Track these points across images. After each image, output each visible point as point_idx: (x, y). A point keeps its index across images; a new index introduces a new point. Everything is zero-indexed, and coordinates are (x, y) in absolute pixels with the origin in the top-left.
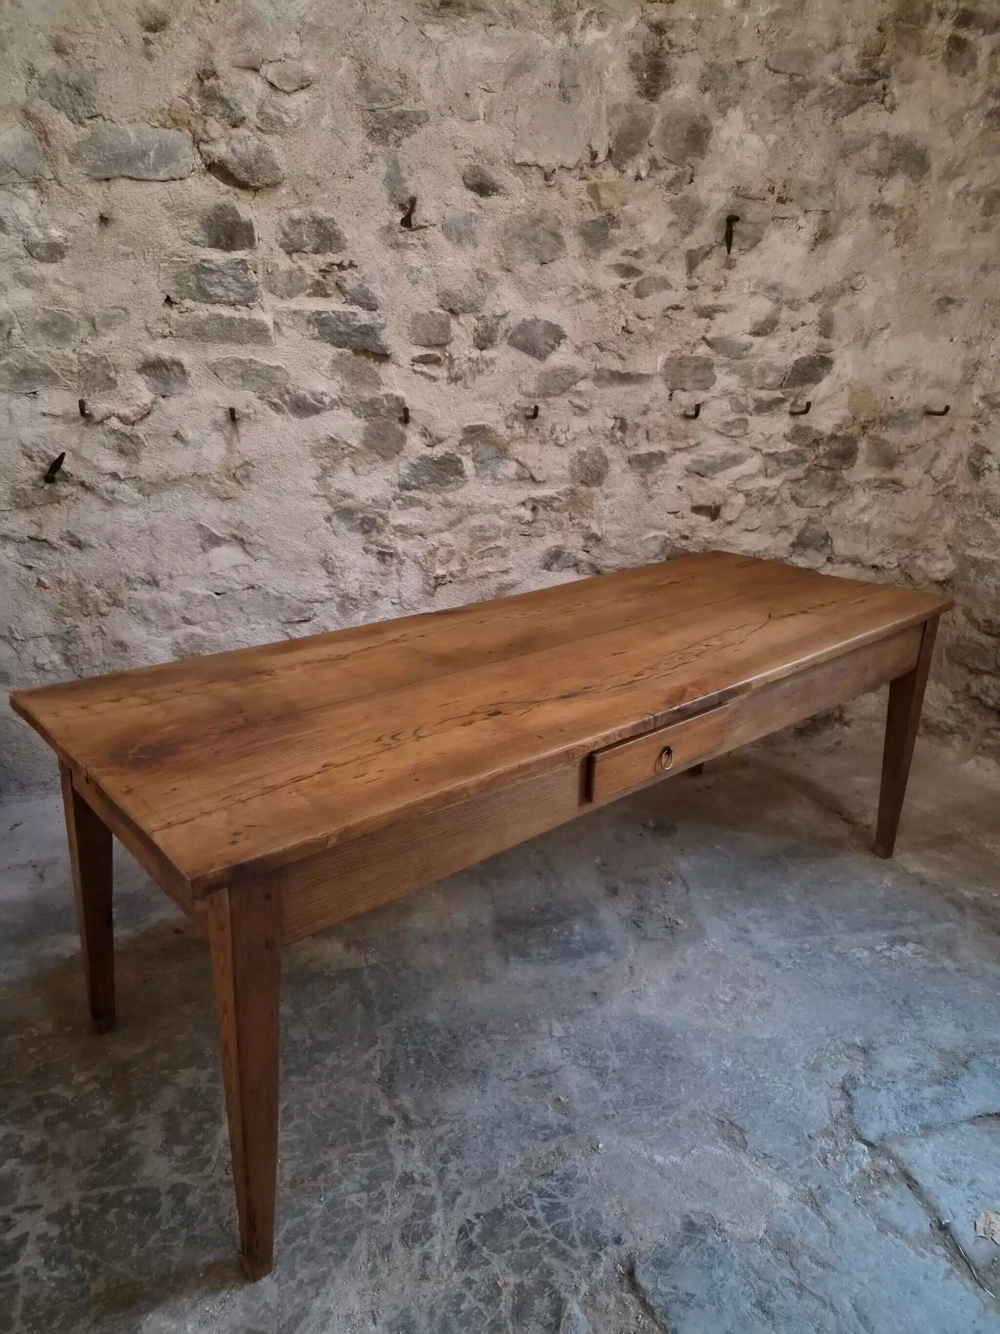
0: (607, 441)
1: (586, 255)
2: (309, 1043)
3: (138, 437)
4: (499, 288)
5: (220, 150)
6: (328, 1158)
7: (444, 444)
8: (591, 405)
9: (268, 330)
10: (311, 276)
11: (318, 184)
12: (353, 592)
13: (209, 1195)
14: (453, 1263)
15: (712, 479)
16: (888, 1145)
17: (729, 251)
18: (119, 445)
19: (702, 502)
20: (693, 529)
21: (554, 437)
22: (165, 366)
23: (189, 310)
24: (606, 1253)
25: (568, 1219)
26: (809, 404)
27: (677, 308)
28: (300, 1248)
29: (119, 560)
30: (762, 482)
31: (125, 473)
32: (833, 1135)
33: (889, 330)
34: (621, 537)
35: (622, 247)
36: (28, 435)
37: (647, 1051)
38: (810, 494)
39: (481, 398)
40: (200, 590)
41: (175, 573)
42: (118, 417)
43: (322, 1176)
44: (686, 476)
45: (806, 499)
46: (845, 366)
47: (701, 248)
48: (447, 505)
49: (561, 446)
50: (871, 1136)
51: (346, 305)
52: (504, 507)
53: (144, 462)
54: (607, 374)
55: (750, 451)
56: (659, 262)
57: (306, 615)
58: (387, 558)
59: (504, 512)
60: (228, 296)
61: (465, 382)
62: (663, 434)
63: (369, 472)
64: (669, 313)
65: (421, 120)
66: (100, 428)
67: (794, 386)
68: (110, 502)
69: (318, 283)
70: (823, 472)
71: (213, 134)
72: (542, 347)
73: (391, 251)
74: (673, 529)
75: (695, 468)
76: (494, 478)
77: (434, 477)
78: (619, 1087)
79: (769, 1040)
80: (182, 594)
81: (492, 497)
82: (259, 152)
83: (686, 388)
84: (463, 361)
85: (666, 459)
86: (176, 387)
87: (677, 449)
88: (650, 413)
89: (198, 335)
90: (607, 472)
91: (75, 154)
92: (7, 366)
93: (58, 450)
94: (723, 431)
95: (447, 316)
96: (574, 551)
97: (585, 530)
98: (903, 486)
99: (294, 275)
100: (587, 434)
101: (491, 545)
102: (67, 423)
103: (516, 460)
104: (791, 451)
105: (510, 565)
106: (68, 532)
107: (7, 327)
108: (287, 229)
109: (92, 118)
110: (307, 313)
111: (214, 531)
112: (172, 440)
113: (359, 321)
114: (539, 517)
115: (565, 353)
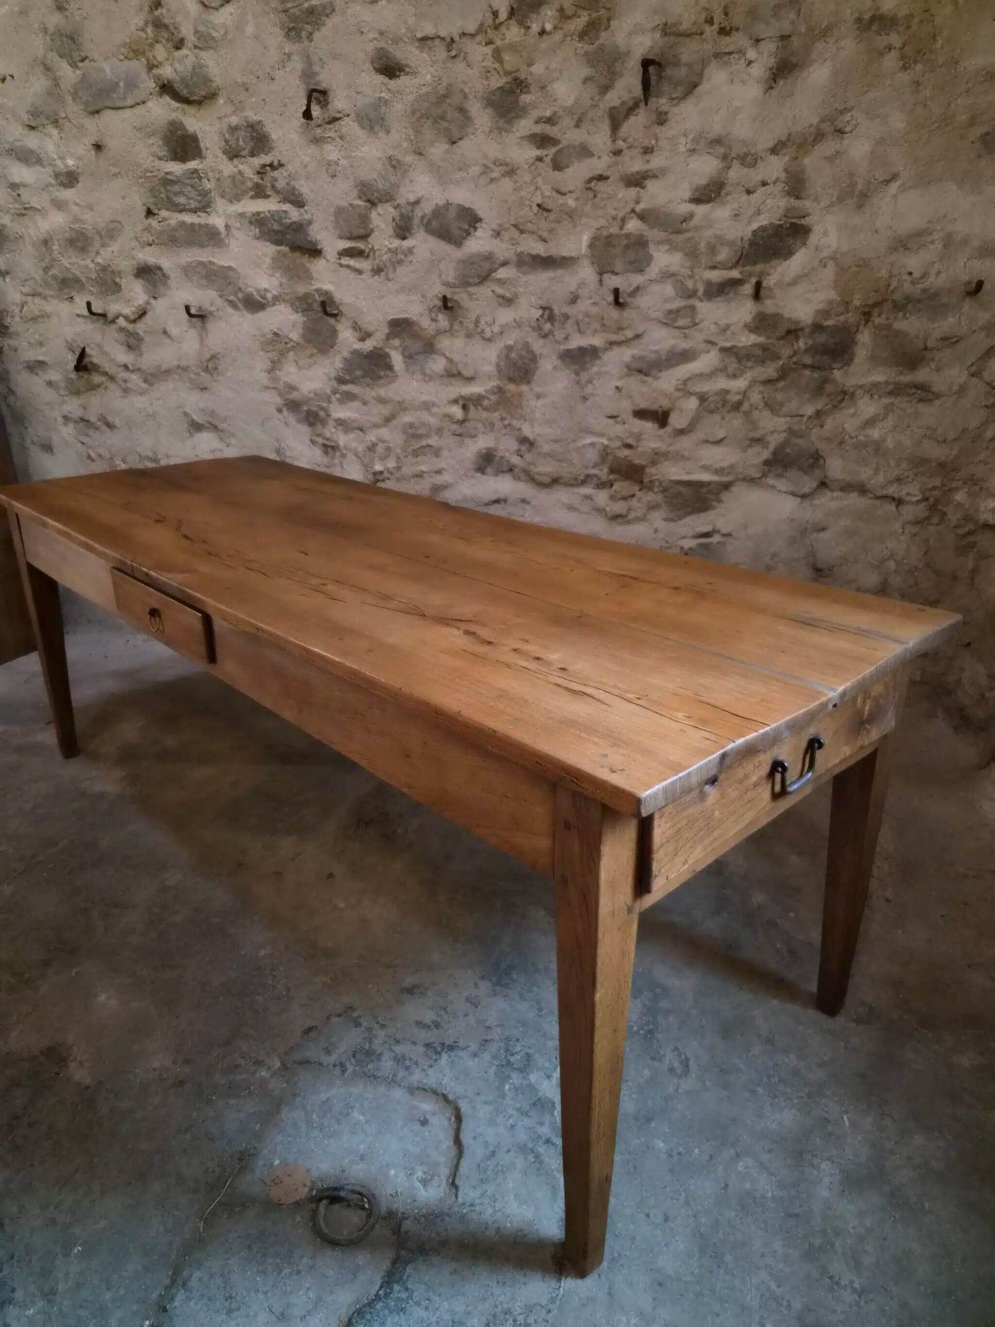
0: (535, 334)
1: (498, 128)
3: (139, 334)
4: (412, 174)
5: (167, 72)
7: (372, 338)
8: (516, 295)
9: (219, 233)
10: (250, 179)
11: (247, 90)
15: (656, 378)
18: (127, 341)
19: (643, 405)
20: (638, 437)
21: (479, 330)
22: (152, 271)
23: (164, 219)
27: (601, 178)
29: (136, 441)
30: (722, 383)
31: (133, 365)
33: (898, 183)
34: (556, 441)
35: (535, 114)
36: (69, 333)
38: (790, 400)
39: (403, 289)
41: (171, 454)
42: (124, 316)
44: (627, 375)
45: (782, 404)
46: (826, 233)
47: (623, 103)
48: (381, 401)
49: (489, 340)
51: (281, 205)
52: (434, 404)
53: (145, 356)
54: (528, 259)
55: (702, 346)
56: (577, 126)
58: (331, 451)
59: (435, 410)
60: (189, 204)
61: (387, 274)
62: (597, 325)
63: (310, 367)
64: (592, 184)
65: (327, 12)
66: (114, 326)
67: (755, 263)
68: (126, 390)
69: (257, 186)
70: (807, 372)
71: (161, 59)
72: (457, 232)
73: (313, 147)
74: (612, 436)
75: (635, 365)
76: (423, 373)
77: (366, 371)
81: (422, 393)
82: (194, 68)
83: (616, 271)
84: (383, 252)
85: (600, 354)
86: (161, 289)
87: (612, 343)
88: (579, 301)
89: (172, 241)
90: (536, 368)
91: (75, 95)
92: (54, 277)
93: (88, 345)
94: (664, 321)
95: (366, 207)
96: (507, 455)
97: (517, 432)
98: (933, 393)
99: (237, 180)
100: (514, 327)
101: (424, 443)
102: (93, 322)
103: (444, 355)
104: (753, 346)
105: (443, 465)
106: (102, 414)
107: (50, 244)
108: (227, 136)
109: (83, 60)
110: (248, 215)
111: (195, 417)
112: (162, 336)
113: (290, 219)
114: (470, 416)
115: (482, 238)
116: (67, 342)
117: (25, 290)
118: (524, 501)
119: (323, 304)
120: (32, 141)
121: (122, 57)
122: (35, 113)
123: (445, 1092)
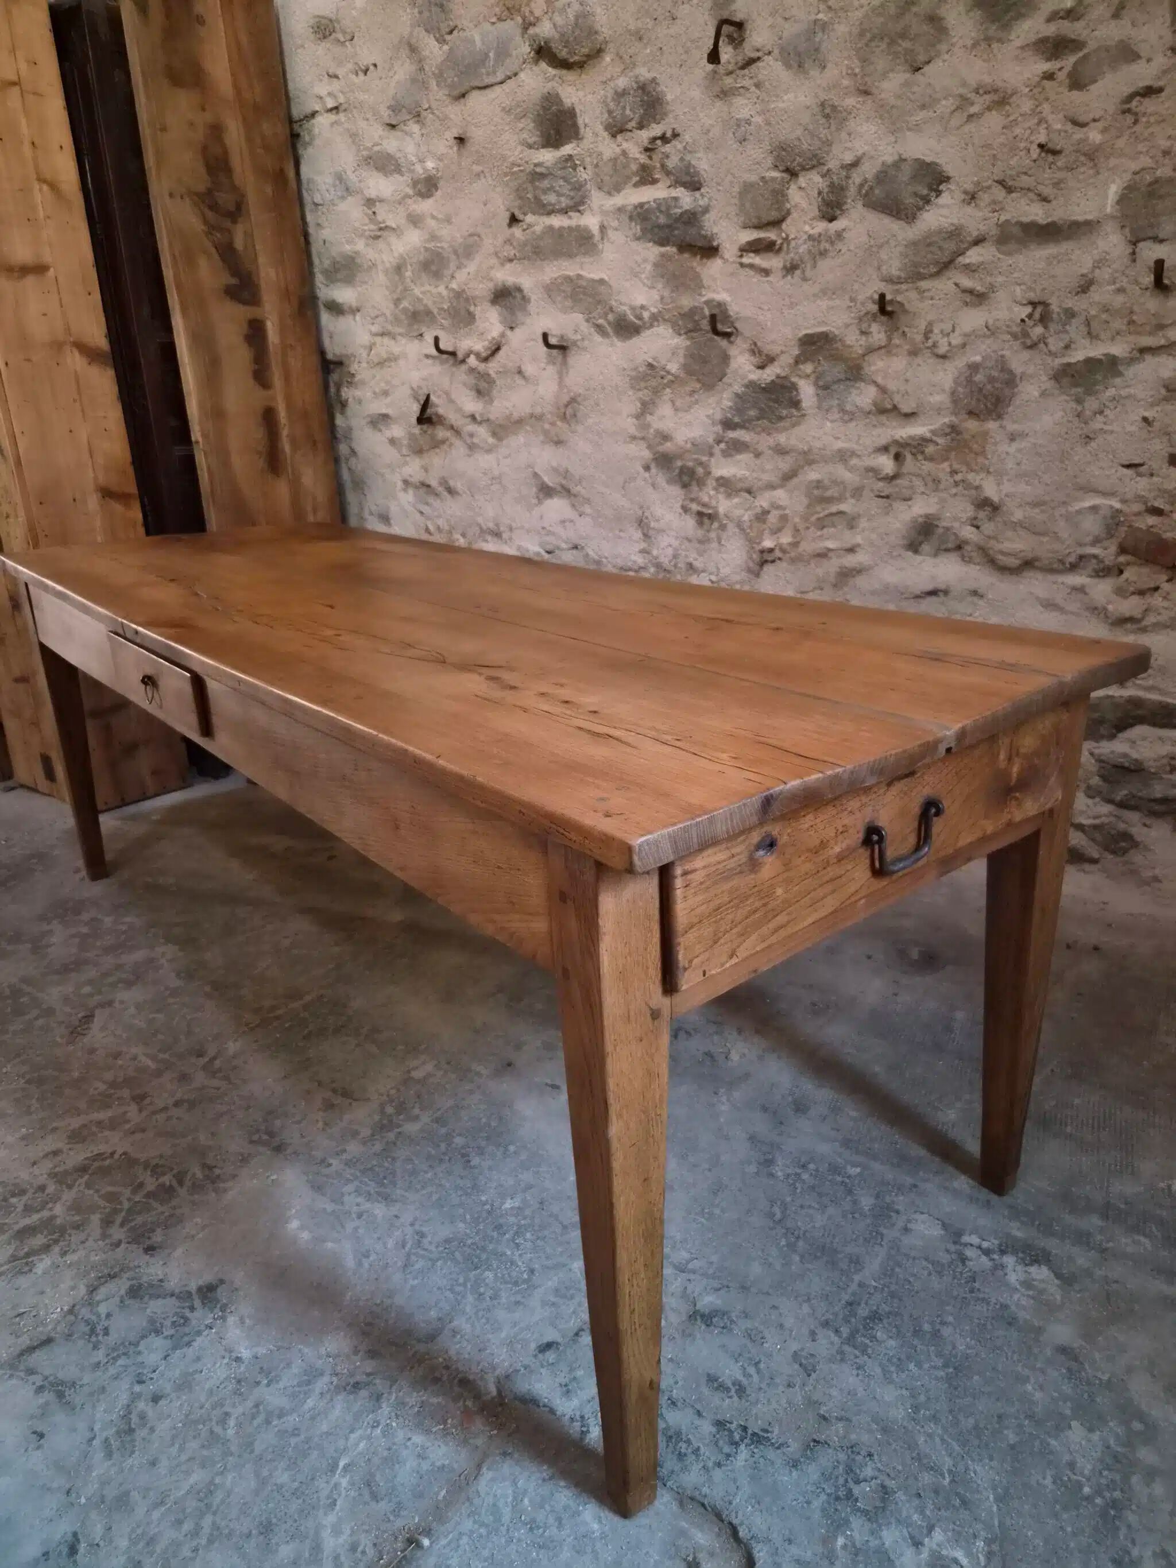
0: (1017, 345)
1: (985, 39)
3: (491, 376)
4: (852, 124)
5: (545, 30)
7: (776, 363)
8: (992, 287)
9: (592, 237)
10: (635, 159)
11: (640, 39)
18: (476, 384)
20: (1172, 497)
21: (930, 343)
22: (511, 293)
23: (530, 226)
27: (1149, 92)
29: (477, 510)
31: (481, 415)
34: (1035, 505)
36: (415, 377)
39: (824, 292)
40: (532, 546)
41: (514, 525)
42: (475, 354)
44: (1166, 399)
48: (781, 451)
49: (944, 357)
51: (672, 190)
52: (853, 454)
53: (495, 403)
54: (1016, 230)
56: (1116, 15)
59: (854, 461)
60: (560, 202)
61: (803, 272)
62: (1118, 324)
63: (690, 407)
64: (1134, 103)
66: (463, 368)
68: (472, 447)
69: (644, 168)
71: (538, 13)
72: (909, 200)
73: (719, 104)
74: (1129, 496)
76: (842, 410)
77: (761, 410)
80: (519, 549)
81: (838, 438)
82: (577, 17)
83: (1161, 236)
84: (801, 241)
85: (1121, 368)
86: (519, 314)
87: (1143, 351)
88: (1092, 289)
89: (536, 253)
90: (1013, 395)
91: (440, 76)
92: (405, 310)
93: (435, 392)
95: (783, 178)
96: (956, 525)
97: (973, 492)
99: (619, 162)
100: (985, 336)
101: (834, 509)
102: (442, 363)
103: (875, 382)
105: (859, 539)
106: (443, 478)
107: (403, 270)
108: (612, 105)
109: (451, 32)
110: (629, 209)
111: (546, 479)
112: (517, 377)
113: (681, 207)
114: (905, 470)
115: (948, 206)
116: (412, 389)
117: (375, 329)
118: (975, 593)
119: (713, 318)
120: (391, 144)
121: (494, 20)
122: (395, 108)
123: (735, 1522)
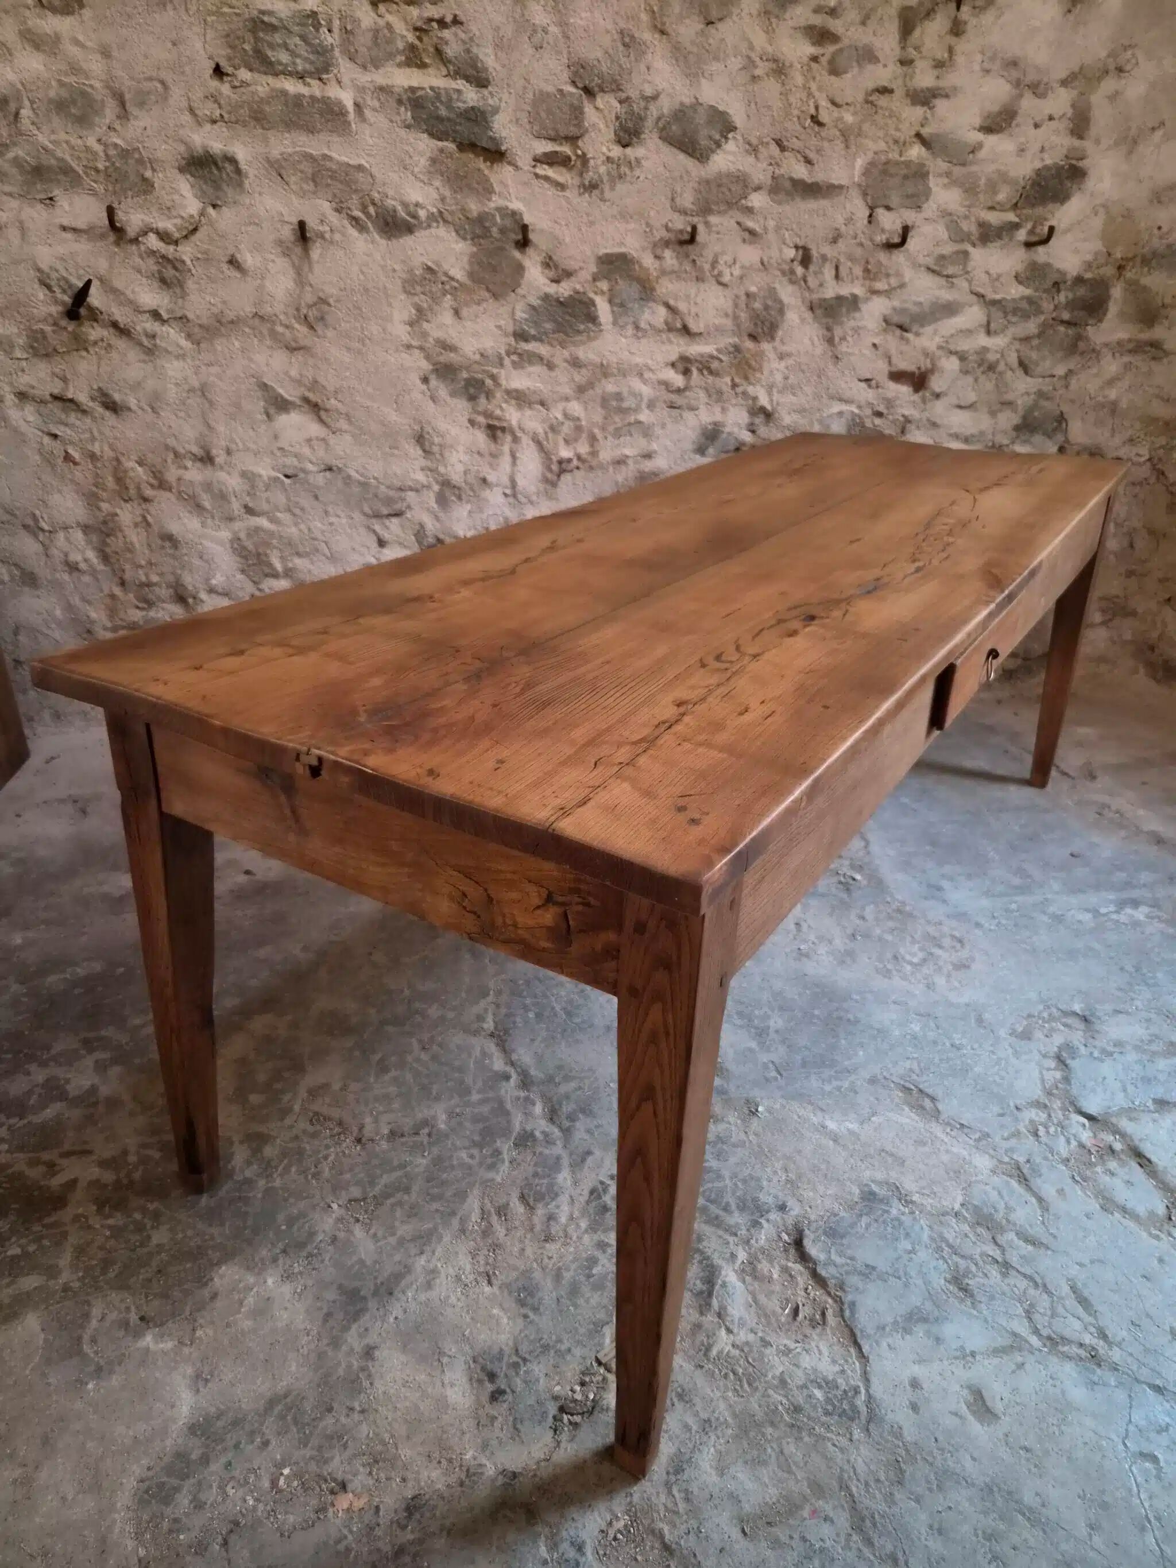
0: (785, 280)
1: (766, 12)
2: (407, 992)
3: (183, 262)
4: (649, 58)
6: (432, 1112)
7: (573, 279)
8: (765, 229)
9: (342, 113)
10: (403, 37)
12: (457, 478)
13: (290, 1145)
14: (584, 1224)
15: (917, 334)
16: (1114, 1120)
17: (958, 8)
18: (160, 272)
19: (903, 365)
20: (890, 403)
21: (716, 272)
22: (216, 164)
23: (244, 84)
24: (768, 1221)
25: (721, 1185)
26: (1052, 229)
27: (885, 91)
28: (400, 1203)
29: (165, 429)
30: (982, 340)
31: (169, 311)
32: (1045, 1106)
33: (1162, 131)
34: (797, 412)
36: (46, 256)
37: (816, 1012)
38: (1044, 358)
39: (622, 215)
40: (265, 470)
41: (233, 446)
42: (157, 233)
43: (426, 1131)
44: (885, 330)
45: (1037, 365)
46: (1101, 179)
48: (576, 363)
49: (725, 285)
50: (1092, 1110)
51: (448, 79)
52: (648, 368)
53: (192, 297)
54: (788, 185)
55: (969, 298)
56: (863, 23)
57: (398, 506)
58: (499, 433)
59: (648, 375)
60: (294, 63)
61: (602, 192)
62: (858, 271)
63: (477, 316)
64: (873, 98)
66: (134, 247)
67: (1033, 206)
68: (151, 351)
69: (412, 48)
70: (1062, 329)
72: (704, 142)
74: (863, 403)
75: (896, 319)
76: (637, 328)
77: (559, 324)
78: (782, 1050)
79: (967, 1005)
80: (244, 474)
81: (633, 353)
83: (891, 206)
84: (599, 162)
85: (859, 305)
86: (230, 192)
87: (874, 293)
88: (841, 240)
89: (257, 119)
90: (782, 321)
92: (16, 162)
93: (83, 277)
94: (936, 268)
95: (580, 97)
96: (736, 430)
97: (750, 402)
98: (1164, 351)
99: (380, 36)
100: (759, 270)
101: (632, 419)
102: (92, 240)
103: (665, 303)
104: (1022, 298)
105: (652, 446)
106: (99, 389)
110: (396, 90)
111: (279, 390)
112: (227, 268)
113: (465, 102)
114: (692, 383)
115: (733, 153)
116: (39, 270)
